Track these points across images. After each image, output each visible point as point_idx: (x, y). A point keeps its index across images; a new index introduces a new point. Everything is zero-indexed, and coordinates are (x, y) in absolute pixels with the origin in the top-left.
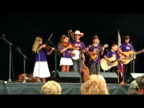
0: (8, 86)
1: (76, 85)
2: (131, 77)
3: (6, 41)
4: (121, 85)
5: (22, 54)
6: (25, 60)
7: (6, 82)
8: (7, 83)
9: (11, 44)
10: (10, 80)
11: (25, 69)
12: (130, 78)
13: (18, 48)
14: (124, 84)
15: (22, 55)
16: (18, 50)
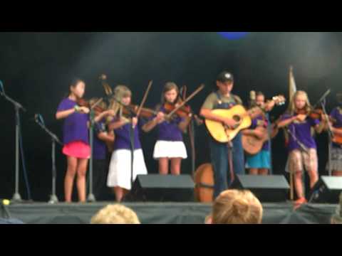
0: (10, 211)
1: (183, 209)
2: (323, 187)
3: (7, 98)
4: (298, 206)
5: (47, 130)
6: (54, 146)
7: (6, 202)
8: (10, 204)
9: (18, 105)
10: (17, 196)
11: (54, 167)
12: (321, 190)
13: (36, 116)
14: (306, 203)
15: (47, 133)
16: (37, 121)
